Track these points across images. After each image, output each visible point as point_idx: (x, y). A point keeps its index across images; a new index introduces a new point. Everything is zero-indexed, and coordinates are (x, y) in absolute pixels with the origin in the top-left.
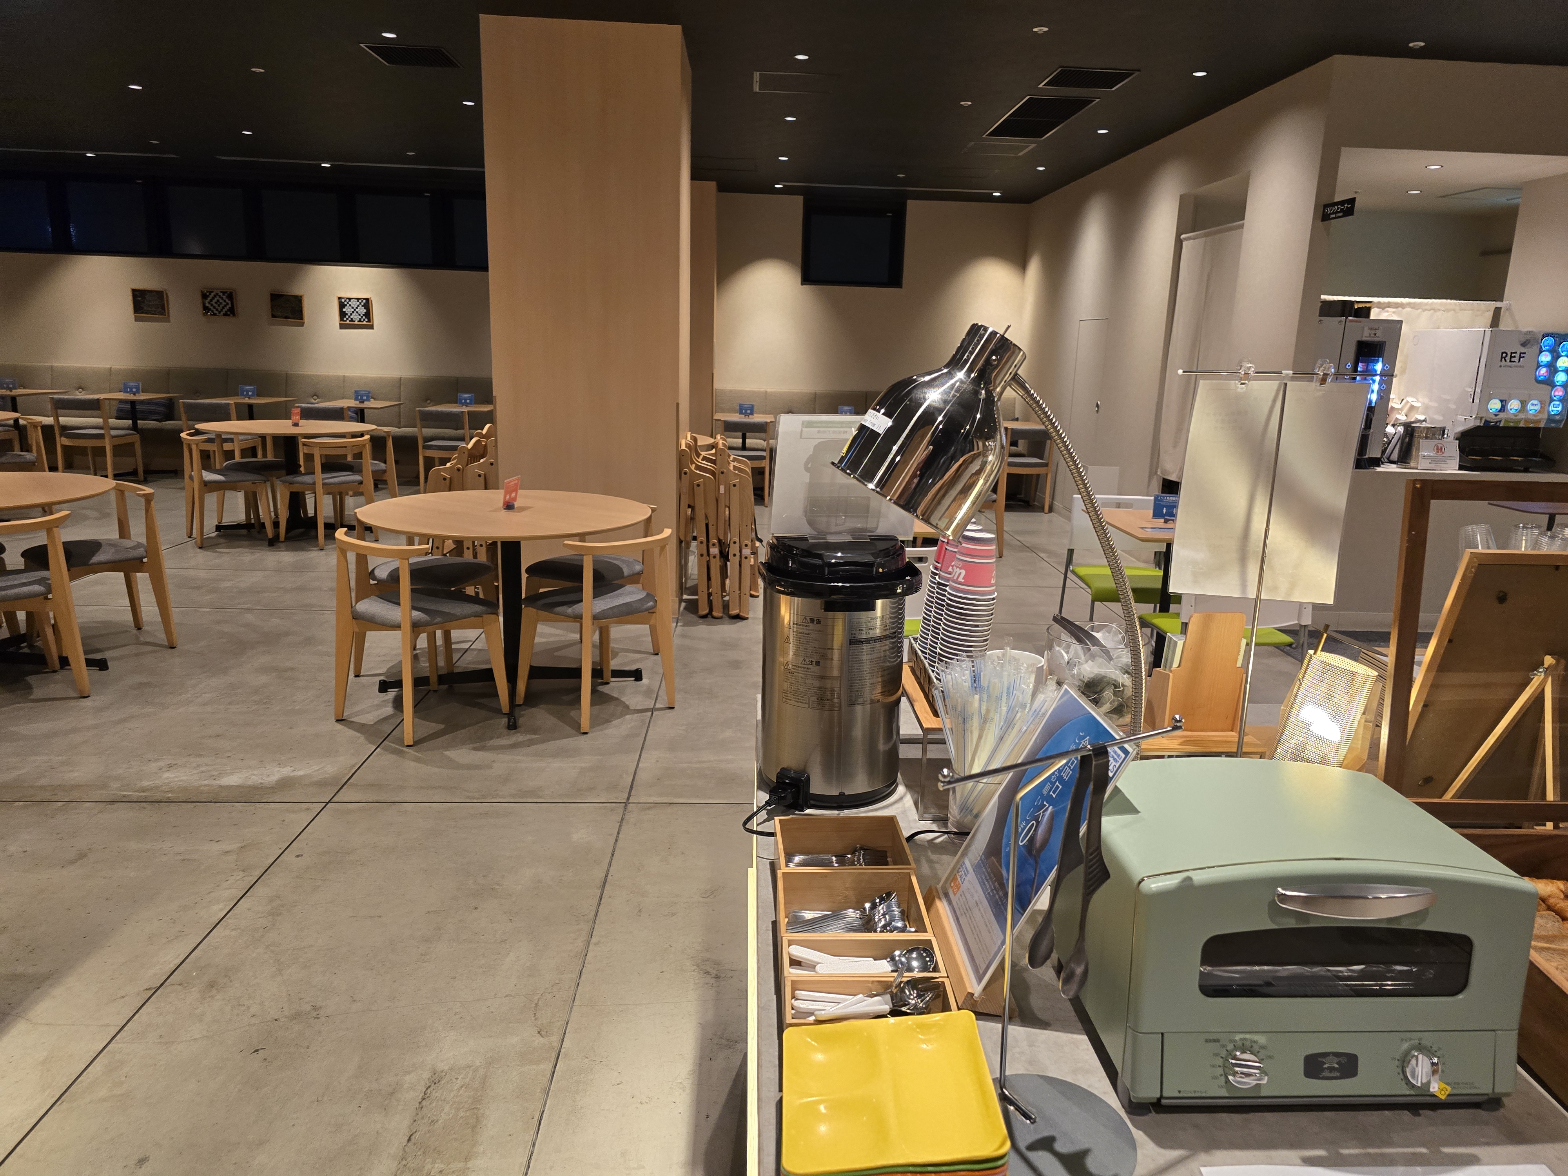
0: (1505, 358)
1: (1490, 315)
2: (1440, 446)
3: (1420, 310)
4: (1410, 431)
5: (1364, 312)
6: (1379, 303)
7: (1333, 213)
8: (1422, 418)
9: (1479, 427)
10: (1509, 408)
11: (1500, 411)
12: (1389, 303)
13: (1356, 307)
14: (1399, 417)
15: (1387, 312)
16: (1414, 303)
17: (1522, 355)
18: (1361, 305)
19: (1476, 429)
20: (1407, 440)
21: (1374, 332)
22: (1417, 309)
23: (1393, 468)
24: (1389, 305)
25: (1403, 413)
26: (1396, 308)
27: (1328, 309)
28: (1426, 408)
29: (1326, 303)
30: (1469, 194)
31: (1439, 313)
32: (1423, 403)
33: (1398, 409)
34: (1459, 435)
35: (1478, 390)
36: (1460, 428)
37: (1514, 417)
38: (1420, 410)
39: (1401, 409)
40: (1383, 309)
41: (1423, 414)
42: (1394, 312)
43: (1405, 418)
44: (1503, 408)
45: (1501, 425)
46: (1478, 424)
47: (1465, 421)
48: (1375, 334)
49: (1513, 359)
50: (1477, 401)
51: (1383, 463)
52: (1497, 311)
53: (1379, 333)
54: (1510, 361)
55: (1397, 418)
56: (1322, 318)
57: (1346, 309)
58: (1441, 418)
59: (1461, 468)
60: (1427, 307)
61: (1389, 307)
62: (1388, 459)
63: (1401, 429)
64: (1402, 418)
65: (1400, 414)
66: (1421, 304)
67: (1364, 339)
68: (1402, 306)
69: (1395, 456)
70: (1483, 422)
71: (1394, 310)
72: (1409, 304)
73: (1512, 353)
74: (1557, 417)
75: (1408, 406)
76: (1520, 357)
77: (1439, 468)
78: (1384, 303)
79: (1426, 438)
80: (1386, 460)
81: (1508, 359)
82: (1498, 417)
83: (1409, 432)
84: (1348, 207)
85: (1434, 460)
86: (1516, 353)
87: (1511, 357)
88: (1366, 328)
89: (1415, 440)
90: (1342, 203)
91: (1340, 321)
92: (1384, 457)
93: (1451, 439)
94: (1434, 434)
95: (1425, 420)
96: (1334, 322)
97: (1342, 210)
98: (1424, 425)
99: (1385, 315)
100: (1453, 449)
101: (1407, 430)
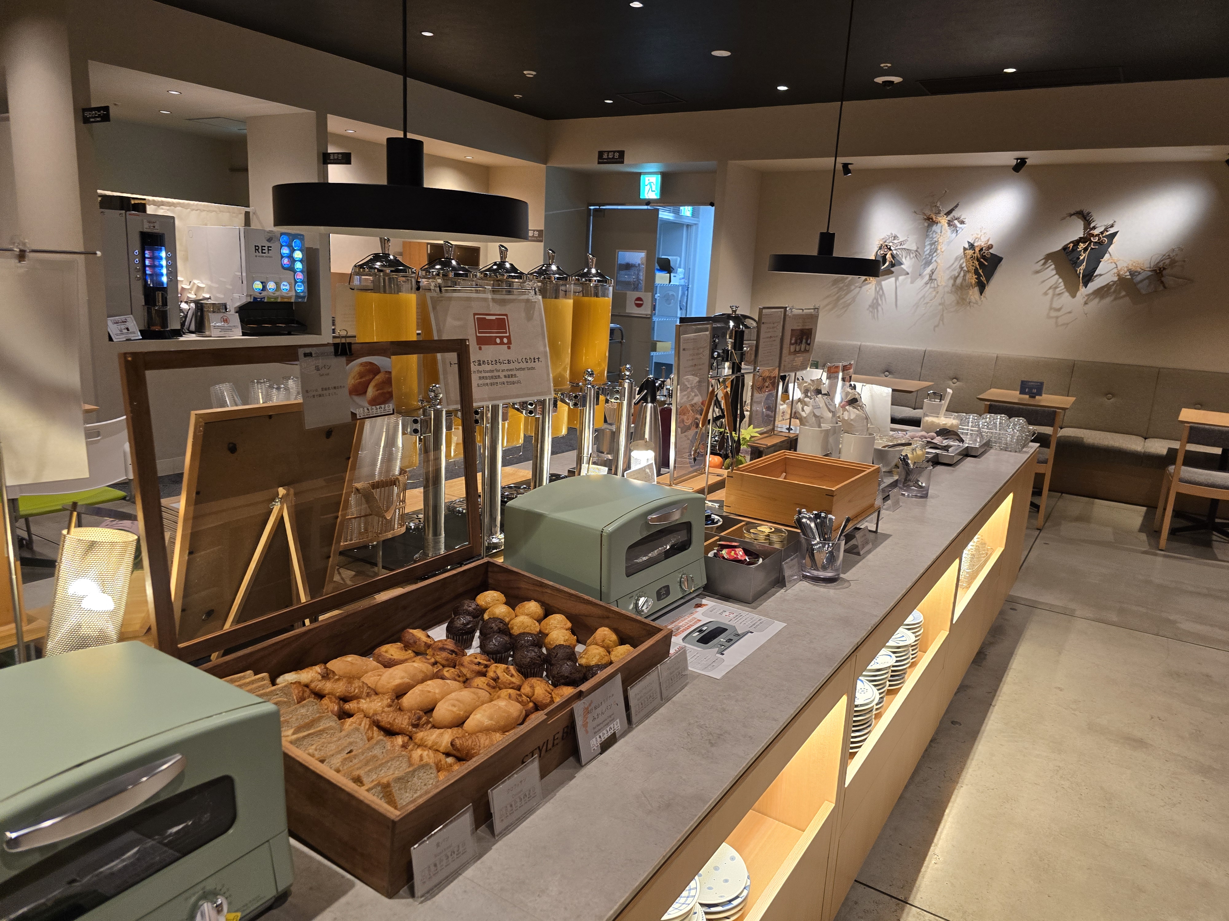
0: (258, 250)
1: (242, 217)
2: (225, 318)
3: (189, 210)
4: (200, 306)
5: (141, 207)
6: (154, 201)
7: (92, 117)
8: (207, 296)
9: (250, 302)
10: (268, 288)
11: (262, 290)
12: (162, 202)
13: (133, 202)
14: (189, 295)
15: (162, 209)
16: (183, 203)
17: (270, 248)
18: (137, 202)
19: (249, 303)
20: (199, 314)
21: (152, 225)
22: (187, 209)
23: (193, 337)
24: (163, 204)
25: (193, 292)
26: (170, 206)
27: (107, 203)
28: (210, 289)
29: (104, 197)
30: (210, 120)
31: (204, 213)
32: (207, 285)
33: (188, 289)
34: (238, 309)
35: (244, 274)
36: (238, 304)
37: (273, 295)
38: (205, 289)
39: (191, 289)
40: (159, 206)
41: (208, 293)
42: (168, 210)
43: (195, 296)
44: (264, 288)
45: (265, 301)
46: (249, 300)
47: (239, 299)
48: (154, 227)
49: (264, 251)
50: (245, 282)
51: (184, 333)
52: (247, 214)
53: (157, 225)
54: (262, 253)
55: (188, 297)
56: (103, 210)
57: (124, 204)
58: (222, 296)
59: (244, 334)
60: (194, 207)
61: (163, 205)
62: (188, 330)
63: (193, 305)
64: (192, 296)
65: (190, 293)
66: (188, 204)
67: (145, 230)
68: (173, 205)
69: (193, 327)
70: (252, 298)
71: (168, 208)
72: (179, 204)
73: (262, 246)
74: (302, 294)
75: (196, 286)
76: (269, 250)
77: (227, 335)
78: (158, 202)
79: (214, 312)
80: (187, 331)
81: (260, 250)
82: (262, 294)
83: (199, 308)
84: (104, 114)
85: (222, 329)
86: (265, 247)
87: (262, 250)
88: (145, 221)
89: (205, 314)
90: (98, 109)
91: (120, 214)
92: (185, 328)
93: (233, 312)
94: (219, 309)
95: (210, 298)
96: (115, 215)
97: (99, 116)
98: (210, 302)
99: (161, 212)
100: (235, 320)
101: (198, 306)
